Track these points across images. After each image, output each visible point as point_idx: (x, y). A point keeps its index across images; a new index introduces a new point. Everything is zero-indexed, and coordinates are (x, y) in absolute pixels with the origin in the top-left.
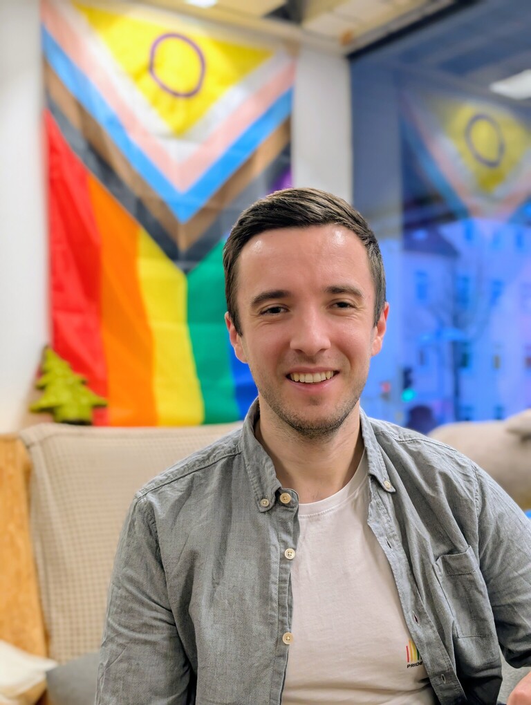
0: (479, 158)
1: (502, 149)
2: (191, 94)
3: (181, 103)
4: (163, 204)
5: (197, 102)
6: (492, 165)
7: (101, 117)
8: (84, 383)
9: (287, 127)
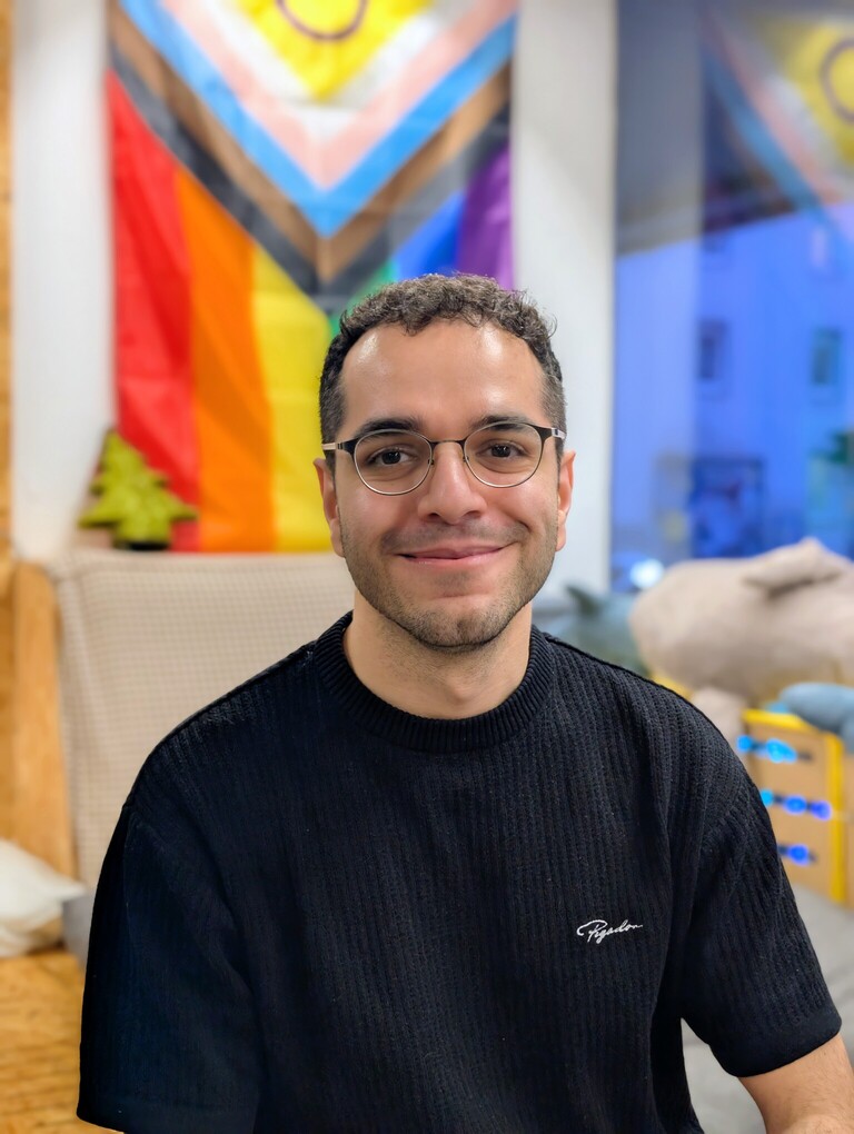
0: (841, 111)
2: (343, 35)
3: (328, 50)
4: (295, 211)
5: (353, 47)
7: (196, 78)
8: (163, 485)
9: (504, 79)
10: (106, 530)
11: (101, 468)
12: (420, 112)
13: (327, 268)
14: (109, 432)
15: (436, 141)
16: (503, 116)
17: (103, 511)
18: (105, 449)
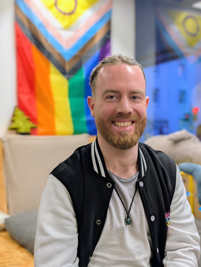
0: (188, 33)
1: (198, 29)
2: (71, 13)
3: (67, 17)
4: (60, 55)
5: (73, 17)
6: (194, 35)
7: (36, 23)
8: (29, 120)
9: (109, 24)
10: (15, 130)
11: (14, 115)
12: (89, 32)
13: (68, 68)
14: (16, 107)
15: (93, 39)
16: (109, 33)
17: (14, 126)
18: (15, 111)
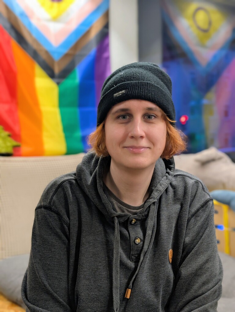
0: (199, 28)
1: (210, 23)
3: (55, 4)
4: (47, 53)
5: (63, 4)
6: (205, 31)
7: (17, 12)
8: (9, 136)
9: (107, 15)
12: (83, 24)
13: (57, 70)
15: (88, 33)
16: (106, 26)
